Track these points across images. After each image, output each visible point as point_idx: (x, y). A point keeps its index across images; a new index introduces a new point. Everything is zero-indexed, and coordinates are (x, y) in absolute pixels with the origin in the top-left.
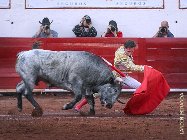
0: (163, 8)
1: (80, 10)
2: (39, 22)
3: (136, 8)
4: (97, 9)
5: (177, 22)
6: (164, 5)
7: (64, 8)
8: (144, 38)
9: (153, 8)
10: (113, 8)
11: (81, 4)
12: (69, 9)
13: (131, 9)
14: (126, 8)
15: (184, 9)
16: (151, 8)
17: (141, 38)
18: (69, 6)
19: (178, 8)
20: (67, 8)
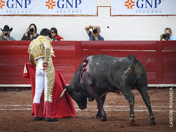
0: (96, 15)
1: (26, 17)
2: (1, 29)
3: (73, 16)
4: (40, 16)
5: (108, 27)
6: (97, 13)
7: (13, 15)
8: (80, 41)
9: (88, 16)
10: (54, 16)
11: (26, 12)
12: (17, 16)
13: (70, 17)
14: (65, 16)
15: (114, 16)
16: (86, 15)
17: (78, 41)
18: (17, 13)
19: (110, 15)
20: (15, 16)
